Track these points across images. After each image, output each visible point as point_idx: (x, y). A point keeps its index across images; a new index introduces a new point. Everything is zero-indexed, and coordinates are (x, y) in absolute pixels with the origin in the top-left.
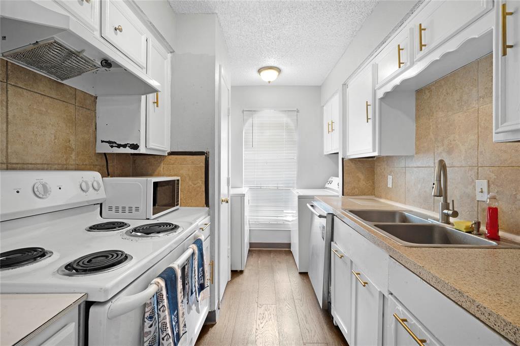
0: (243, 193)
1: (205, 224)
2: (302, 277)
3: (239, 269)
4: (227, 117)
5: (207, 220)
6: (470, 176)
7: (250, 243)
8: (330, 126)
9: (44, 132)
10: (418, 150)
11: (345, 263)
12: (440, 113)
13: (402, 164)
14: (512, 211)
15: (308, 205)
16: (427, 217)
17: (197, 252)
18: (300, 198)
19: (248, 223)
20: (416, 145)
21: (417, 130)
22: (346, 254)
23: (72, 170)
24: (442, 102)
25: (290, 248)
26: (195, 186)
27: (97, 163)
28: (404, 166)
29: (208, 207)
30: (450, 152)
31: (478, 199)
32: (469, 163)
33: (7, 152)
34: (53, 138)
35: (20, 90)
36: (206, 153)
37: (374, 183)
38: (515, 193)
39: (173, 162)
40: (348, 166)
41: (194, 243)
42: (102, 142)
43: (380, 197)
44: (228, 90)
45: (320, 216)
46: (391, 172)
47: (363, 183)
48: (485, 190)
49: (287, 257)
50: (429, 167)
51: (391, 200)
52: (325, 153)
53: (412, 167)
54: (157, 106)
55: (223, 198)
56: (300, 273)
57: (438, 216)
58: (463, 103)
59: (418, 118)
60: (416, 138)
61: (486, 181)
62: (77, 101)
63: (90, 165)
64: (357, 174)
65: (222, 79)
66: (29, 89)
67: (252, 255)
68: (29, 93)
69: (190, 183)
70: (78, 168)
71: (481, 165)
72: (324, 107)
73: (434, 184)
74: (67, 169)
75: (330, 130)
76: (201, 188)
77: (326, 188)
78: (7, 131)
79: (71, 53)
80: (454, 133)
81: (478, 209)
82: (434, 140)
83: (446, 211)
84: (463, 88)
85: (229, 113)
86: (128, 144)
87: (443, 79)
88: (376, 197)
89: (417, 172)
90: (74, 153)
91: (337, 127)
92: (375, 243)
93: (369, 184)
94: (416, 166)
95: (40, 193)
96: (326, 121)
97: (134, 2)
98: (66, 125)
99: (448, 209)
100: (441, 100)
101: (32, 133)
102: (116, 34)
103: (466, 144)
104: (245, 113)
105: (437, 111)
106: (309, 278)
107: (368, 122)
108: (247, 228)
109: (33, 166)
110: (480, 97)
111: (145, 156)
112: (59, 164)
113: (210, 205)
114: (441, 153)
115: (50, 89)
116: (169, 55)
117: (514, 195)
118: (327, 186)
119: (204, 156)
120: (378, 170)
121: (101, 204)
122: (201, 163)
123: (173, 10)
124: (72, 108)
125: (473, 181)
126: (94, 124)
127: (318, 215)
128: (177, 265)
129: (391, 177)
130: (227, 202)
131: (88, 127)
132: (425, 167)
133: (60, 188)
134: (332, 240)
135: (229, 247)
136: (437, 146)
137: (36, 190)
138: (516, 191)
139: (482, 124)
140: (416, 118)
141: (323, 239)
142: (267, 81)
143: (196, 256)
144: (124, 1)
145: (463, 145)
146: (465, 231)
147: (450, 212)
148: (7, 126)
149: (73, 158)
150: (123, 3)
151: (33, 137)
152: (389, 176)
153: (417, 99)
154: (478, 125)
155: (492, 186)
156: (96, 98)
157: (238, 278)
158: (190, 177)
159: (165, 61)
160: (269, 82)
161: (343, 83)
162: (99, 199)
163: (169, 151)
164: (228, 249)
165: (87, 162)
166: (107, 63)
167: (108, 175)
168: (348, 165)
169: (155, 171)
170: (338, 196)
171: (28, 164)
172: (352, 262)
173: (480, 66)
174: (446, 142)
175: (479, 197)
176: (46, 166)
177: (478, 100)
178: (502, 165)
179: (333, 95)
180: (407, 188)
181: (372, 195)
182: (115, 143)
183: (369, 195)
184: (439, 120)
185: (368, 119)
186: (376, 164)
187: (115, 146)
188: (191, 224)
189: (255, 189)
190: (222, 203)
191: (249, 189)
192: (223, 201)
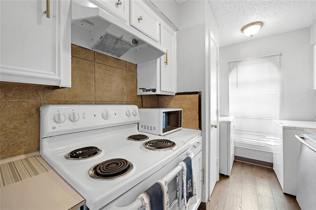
0: (230, 121)
1: (198, 143)
2: (288, 198)
3: (226, 174)
4: (216, 67)
5: (200, 139)
7: (235, 156)
9: (111, 85)
15: (296, 136)
17: (185, 168)
18: (285, 128)
19: (233, 141)
23: (125, 104)
25: (273, 167)
26: (192, 115)
27: (138, 101)
29: (201, 130)
33: (95, 96)
34: (116, 88)
35: (100, 65)
36: (199, 93)
39: (178, 99)
41: (184, 161)
42: (140, 89)
44: (217, 48)
54: (167, 64)
55: (212, 123)
56: (285, 194)
62: (127, 68)
63: (134, 102)
65: (211, 40)
66: (104, 64)
67: (237, 165)
68: (104, 65)
69: (189, 113)
70: (128, 104)
74: (122, 104)
76: (195, 117)
78: (95, 85)
79: (118, 40)
85: (217, 64)
86: (151, 89)
90: (126, 96)
95: (105, 117)
97: (150, 1)
98: (122, 81)
101: (105, 86)
102: (139, 22)
104: (230, 64)
108: (232, 146)
109: (106, 102)
111: (163, 96)
112: (118, 101)
113: (202, 129)
115: (114, 62)
116: (175, 33)
119: (198, 95)
121: (138, 123)
122: (196, 100)
123: (177, 3)
124: (124, 72)
126: (136, 80)
128: (165, 181)
130: (216, 127)
131: (133, 82)
133: (115, 114)
135: (218, 158)
137: (103, 115)
142: (250, 35)
143: (185, 172)
144: (143, 1)
148: (95, 83)
149: (126, 98)
150: (142, 2)
151: (106, 88)
156: (137, 65)
157: (225, 180)
158: (188, 109)
159: (173, 36)
160: (252, 36)
162: (137, 121)
163: (176, 92)
164: (217, 159)
165: (133, 101)
166: (136, 42)
167: (143, 107)
169: (168, 105)
171: (104, 101)
176: (112, 102)
182: (145, 89)
187: (145, 91)
188: (185, 143)
189: (239, 118)
190: (212, 128)
191: (235, 117)
192: (212, 126)
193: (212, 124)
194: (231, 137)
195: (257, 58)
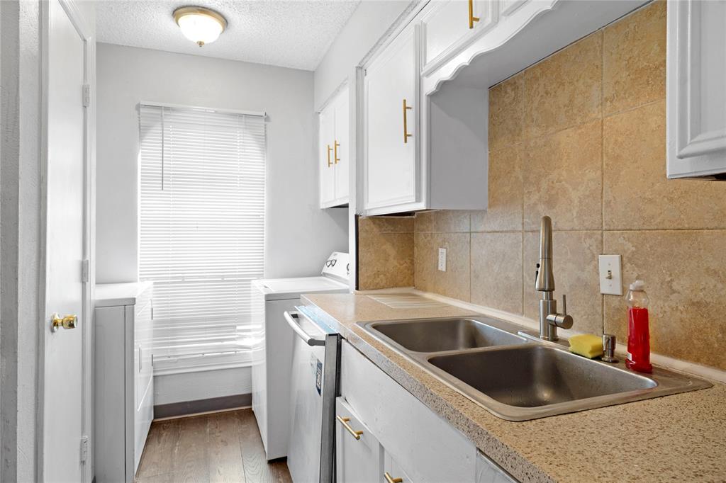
0: (133, 296)
2: (275, 471)
6: (589, 248)
7: (155, 407)
8: (332, 153)
10: (494, 200)
11: (367, 447)
12: (534, 130)
13: (464, 225)
14: (665, 312)
15: (286, 314)
16: (516, 329)
18: (270, 299)
19: (148, 361)
20: (489, 190)
21: (491, 163)
22: (368, 428)
24: (537, 109)
25: (251, 404)
28: (468, 230)
30: (551, 203)
31: (602, 291)
32: (586, 224)
37: (412, 262)
38: (669, 279)
40: (367, 231)
43: (425, 290)
44: (85, 40)
45: (312, 342)
46: (444, 241)
47: (394, 264)
48: (616, 273)
49: (243, 426)
50: (513, 231)
51: (444, 294)
52: (323, 206)
53: (482, 232)
56: (271, 462)
57: (537, 326)
58: (575, 111)
59: (492, 138)
60: (489, 177)
61: (617, 257)
64: (384, 247)
71: (607, 227)
72: (320, 115)
73: (538, 266)
75: (332, 159)
77: (325, 275)
80: (559, 168)
81: (603, 311)
82: (522, 181)
83: (551, 317)
84: (576, 83)
85: (85, 100)
87: (539, 65)
88: (416, 288)
89: (491, 241)
91: (346, 152)
92: (439, 412)
93: (405, 265)
94: (489, 230)
96: (325, 141)
99: (554, 312)
100: (536, 104)
103: (579, 188)
104: (142, 110)
105: (527, 126)
106: (289, 473)
107: (406, 142)
110: (606, 100)
114: (535, 204)
117: (669, 282)
118: (326, 270)
120: (420, 239)
125: (593, 256)
127: (308, 338)
129: (444, 250)
130: (72, 326)
132: (507, 232)
134: (337, 393)
136: (528, 192)
138: (671, 275)
139: (610, 151)
140: (490, 139)
141: (319, 391)
142: (196, 40)
145: (574, 189)
146: (590, 356)
147: (561, 319)
152: (440, 249)
153: (491, 104)
154: (602, 153)
155: (628, 266)
160: (201, 44)
161: (357, 65)
168: (367, 228)
170: (347, 291)
172: (382, 448)
173: (605, 41)
174: (544, 185)
175: (606, 287)
177: (602, 104)
178: (646, 227)
179: (338, 90)
180: (474, 272)
181: (409, 285)
183: (404, 286)
184: (532, 144)
185: (406, 136)
186: (416, 226)
189: (168, 283)
190: (53, 331)
191: (155, 283)
192: (55, 324)
193: (57, 317)
194: (136, 350)
195: (216, 112)
